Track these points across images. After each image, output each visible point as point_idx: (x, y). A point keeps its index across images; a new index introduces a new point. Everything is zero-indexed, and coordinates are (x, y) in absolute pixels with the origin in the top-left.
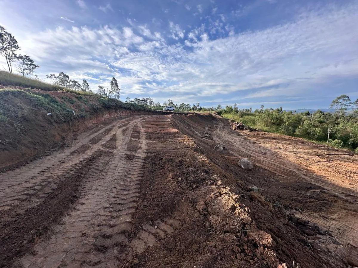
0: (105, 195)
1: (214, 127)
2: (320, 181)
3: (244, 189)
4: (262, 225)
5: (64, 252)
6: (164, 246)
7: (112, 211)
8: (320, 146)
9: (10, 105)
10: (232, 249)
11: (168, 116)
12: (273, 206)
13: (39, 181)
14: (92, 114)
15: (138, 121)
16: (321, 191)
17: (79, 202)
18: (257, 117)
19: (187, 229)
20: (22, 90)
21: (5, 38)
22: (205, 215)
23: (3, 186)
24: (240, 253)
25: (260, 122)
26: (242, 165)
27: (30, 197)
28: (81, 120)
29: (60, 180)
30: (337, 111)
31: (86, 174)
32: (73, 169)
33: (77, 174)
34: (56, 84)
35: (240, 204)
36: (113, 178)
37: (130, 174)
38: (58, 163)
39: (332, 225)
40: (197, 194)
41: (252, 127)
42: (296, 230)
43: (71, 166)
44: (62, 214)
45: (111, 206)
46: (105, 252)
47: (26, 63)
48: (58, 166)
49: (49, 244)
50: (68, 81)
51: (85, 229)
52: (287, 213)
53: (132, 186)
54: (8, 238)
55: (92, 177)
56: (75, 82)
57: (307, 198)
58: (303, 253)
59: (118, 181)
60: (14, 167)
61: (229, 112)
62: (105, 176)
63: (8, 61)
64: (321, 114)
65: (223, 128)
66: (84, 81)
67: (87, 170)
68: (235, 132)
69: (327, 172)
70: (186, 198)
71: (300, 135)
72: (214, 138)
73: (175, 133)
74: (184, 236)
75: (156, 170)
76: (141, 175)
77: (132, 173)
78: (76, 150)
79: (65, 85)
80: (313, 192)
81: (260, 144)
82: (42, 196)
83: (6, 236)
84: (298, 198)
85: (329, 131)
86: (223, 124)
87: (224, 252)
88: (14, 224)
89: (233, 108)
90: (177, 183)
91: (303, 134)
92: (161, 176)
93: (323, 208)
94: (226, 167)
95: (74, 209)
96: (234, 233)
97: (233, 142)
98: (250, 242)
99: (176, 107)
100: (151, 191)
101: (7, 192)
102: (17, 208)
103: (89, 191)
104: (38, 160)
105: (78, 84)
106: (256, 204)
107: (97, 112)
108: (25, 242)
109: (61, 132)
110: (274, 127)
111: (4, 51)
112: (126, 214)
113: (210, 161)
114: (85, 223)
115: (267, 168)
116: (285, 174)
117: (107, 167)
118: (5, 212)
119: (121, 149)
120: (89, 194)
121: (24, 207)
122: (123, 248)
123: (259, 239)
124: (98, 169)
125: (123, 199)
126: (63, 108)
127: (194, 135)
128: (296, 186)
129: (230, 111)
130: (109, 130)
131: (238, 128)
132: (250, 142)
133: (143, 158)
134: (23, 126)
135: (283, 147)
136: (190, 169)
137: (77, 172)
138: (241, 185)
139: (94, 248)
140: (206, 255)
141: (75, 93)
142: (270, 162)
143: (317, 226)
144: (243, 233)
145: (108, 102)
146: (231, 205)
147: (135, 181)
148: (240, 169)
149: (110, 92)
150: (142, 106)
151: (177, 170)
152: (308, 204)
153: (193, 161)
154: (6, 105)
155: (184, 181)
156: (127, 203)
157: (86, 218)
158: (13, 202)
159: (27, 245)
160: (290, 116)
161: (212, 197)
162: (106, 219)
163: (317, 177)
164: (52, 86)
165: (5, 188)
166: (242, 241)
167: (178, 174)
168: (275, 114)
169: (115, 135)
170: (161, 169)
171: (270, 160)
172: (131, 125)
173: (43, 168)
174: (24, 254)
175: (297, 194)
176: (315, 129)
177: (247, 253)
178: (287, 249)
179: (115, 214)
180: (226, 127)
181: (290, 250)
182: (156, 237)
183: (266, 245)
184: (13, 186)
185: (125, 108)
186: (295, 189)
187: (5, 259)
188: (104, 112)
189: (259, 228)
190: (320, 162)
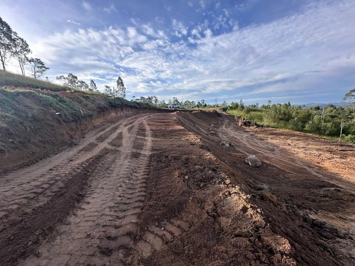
0: (111, 194)
1: (220, 123)
2: (334, 178)
3: (254, 188)
4: (277, 228)
5: (69, 254)
6: (171, 250)
7: (117, 211)
8: (332, 142)
9: (21, 106)
10: (246, 255)
11: (173, 113)
12: (286, 206)
13: (47, 179)
14: (99, 113)
15: (144, 119)
16: (335, 189)
17: (85, 201)
18: (264, 113)
19: (196, 231)
20: (32, 91)
21: (17, 43)
22: (214, 216)
23: (13, 184)
24: (255, 260)
25: (267, 118)
26: (249, 163)
27: (37, 195)
28: (89, 119)
29: (67, 179)
30: (350, 104)
31: (92, 172)
32: (80, 167)
33: (84, 172)
34: (66, 85)
35: (251, 205)
36: (119, 176)
37: (136, 172)
38: (66, 161)
39: (351, 227)
40: (204, 194)
41: (258, 123)
42: (313, 233)
43: (78, 164)
44: (68, 214)
45: (117, 205)
46: (109, 255)
47: (37, 65)
48: (66, 164)
49: (53, 245)
50: (77, 82)
51: (90, 230)
52: (301, 213)
53: (137, 184)
54: (14, 239)
55: (99, 175)
56: (83, 82)
57: (321, 197)
58: (323, 259)
59: (124, 179)
60: (25, 165)
61: (235, 109)
62: (111, 174)
63: (21, 65)
64: (332, 108)
65: (228, 124)
66: (91, 81)
67: (94, 168)
68: (241, 129)
69: (341, 169)
70: (193, 197)
71: (310, 131)
72: (220, 135)
73: (181, 130)
74: (193, 239)
75: (162, 168)
76: (147, 173)
77: (137, 171)
78: (84, 148)
79: (74, 86)
80: (327, 190)
81: (267, 140)
82: (49, 194)
83: (12, 236)
84: (311, 196)
85: (342, 126)
86: (228, 121)
87: (237, 259)
88: (21, 224)
89: (239, 104)
90: (184, 181)
91: (313, 129)
92: (167, 174)
93: (339, 207)
94: (234, 164)
95: (80, 208)
96: (247, 237)
97: (239, 139)
98: (265, 248)
99: (180, 104)
100: (157, 190)
101: (16, 190)
102: (25, 207)
103: (95, 190)
104: (48, 158)
105: (86, 84)
106: (268, 204)
107: (103, 111)
108: (30, 243)
109: (70, 131)
110: (282, 123)
111: (17, 55)
112: (132, 214)
113: (217, 158)
114: (90, 223)
115: (275, 165)
116: (295, 172)
117: (113, 166)
118: (13, 210)
119: (127, 146)
120: (95, 193)
121: (31, 206)
122: (128, 250)
123: (276, 244)
124: (104, 167)
125: (129, 199)
126: (71, 108)
127: (200, 133)
128: (308, 183)
129: (235, 107)
130: (116, 128)
131: (244, 124)
132: (257, 139)
133: (149, 156)
134: (33, 126)
135: (292, 143)
136: (197, 167)
137: (83, 171)
138: (251, 183)
139: (99, 250)
140: (217, 261)
141: (83, 93)
142: (279, 159)
143: (335, 228)
144: (256, 237)
145: (114, 101)
146: (242, 206)
147: (141, 179)
148: (247, 166)
149: (116, 92)
150: (147, 104)
151: (183, 168)
152: (322, 204)
153: (200, 158)
154: (17, 105)
155: (191, 180)
156: (133, 203)
157: (91, 218)
158: (21, 200)
159: (31, 246)
160: (299, 111)
161: (221, 197)
162: (111, 219)
163: (330, 175)
164: (62, 87)
165: (14, 186)
166: (256, 246)
167: (185, 172)
168: (283, 110)
169: (121, 133)
170: (167, 167)
171: (279, 157)
172: (136, 123)
173: (51, 166)
174: (29, 256)
175: (310, 193)
176: (326, 124)
177: (263, 261)
178: (307, 256)
179: (121, 214)
180: (232, 124)
181: (309, 257)
182: (163, 240)
183: (284, 252)
184: (22, 184)
185: (131, 107)
186: (306, 187)
187: (10, 261)
188: (111, 111)
189: (275, 232)
190: (333, 158)
